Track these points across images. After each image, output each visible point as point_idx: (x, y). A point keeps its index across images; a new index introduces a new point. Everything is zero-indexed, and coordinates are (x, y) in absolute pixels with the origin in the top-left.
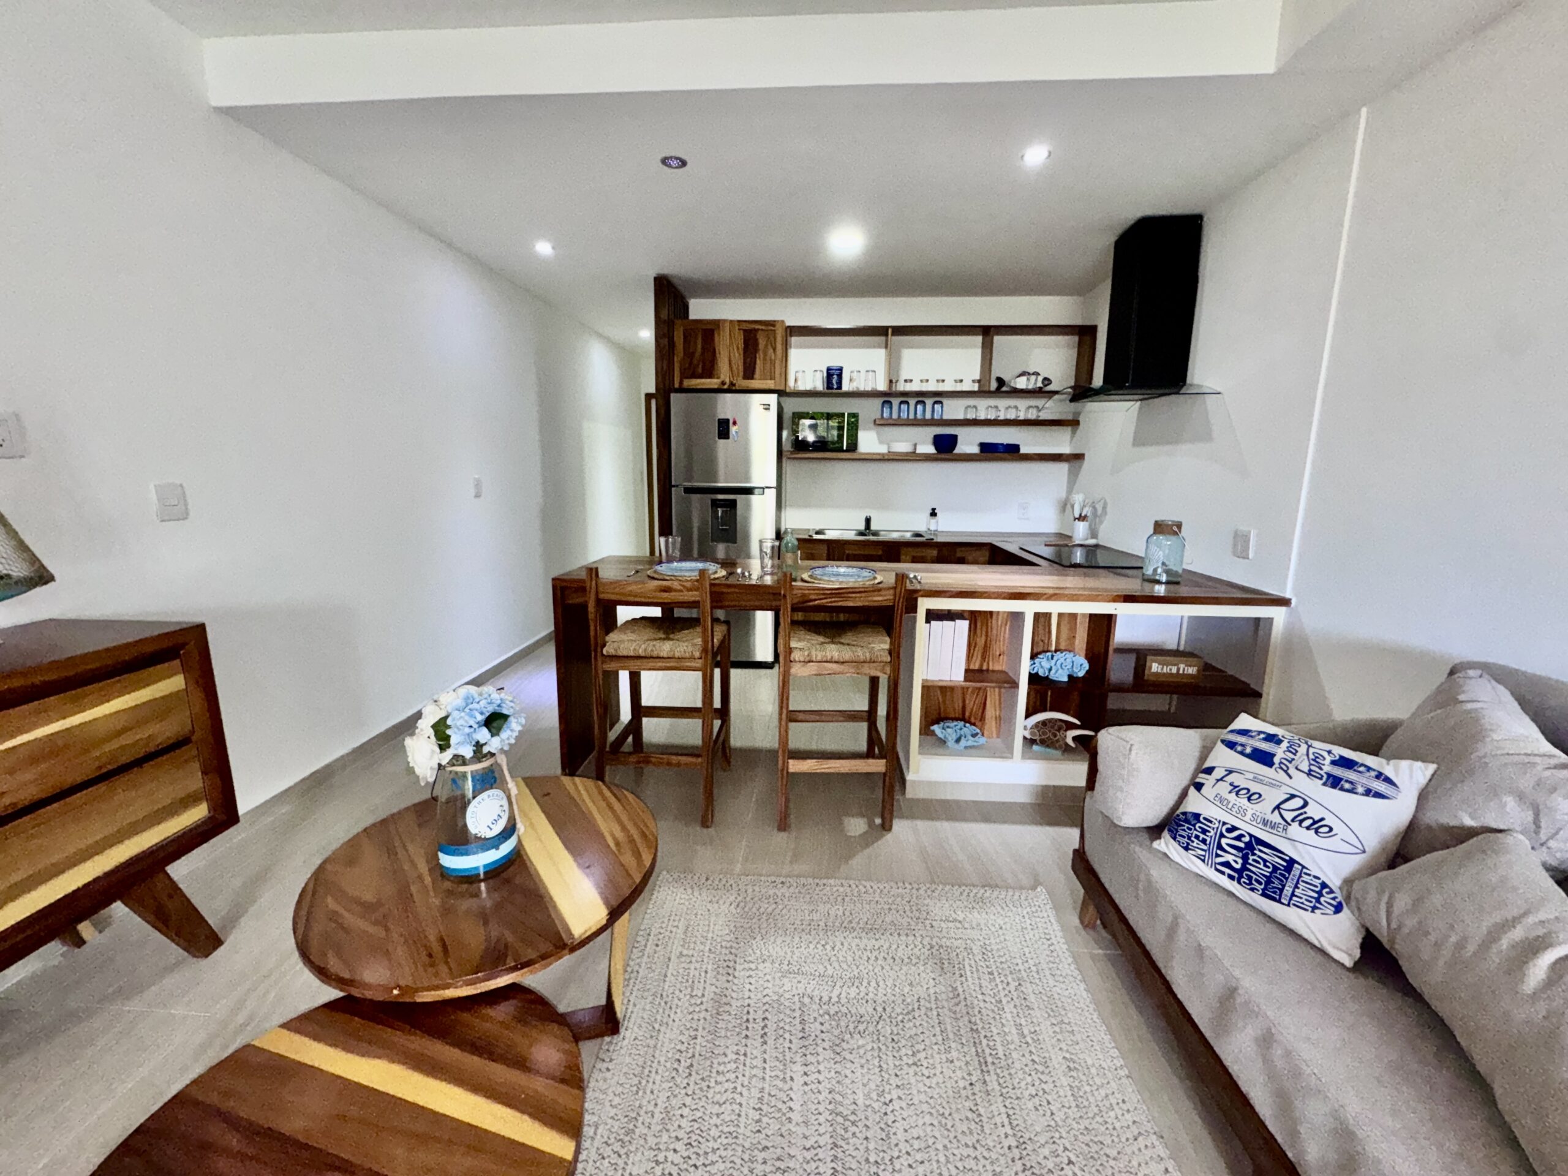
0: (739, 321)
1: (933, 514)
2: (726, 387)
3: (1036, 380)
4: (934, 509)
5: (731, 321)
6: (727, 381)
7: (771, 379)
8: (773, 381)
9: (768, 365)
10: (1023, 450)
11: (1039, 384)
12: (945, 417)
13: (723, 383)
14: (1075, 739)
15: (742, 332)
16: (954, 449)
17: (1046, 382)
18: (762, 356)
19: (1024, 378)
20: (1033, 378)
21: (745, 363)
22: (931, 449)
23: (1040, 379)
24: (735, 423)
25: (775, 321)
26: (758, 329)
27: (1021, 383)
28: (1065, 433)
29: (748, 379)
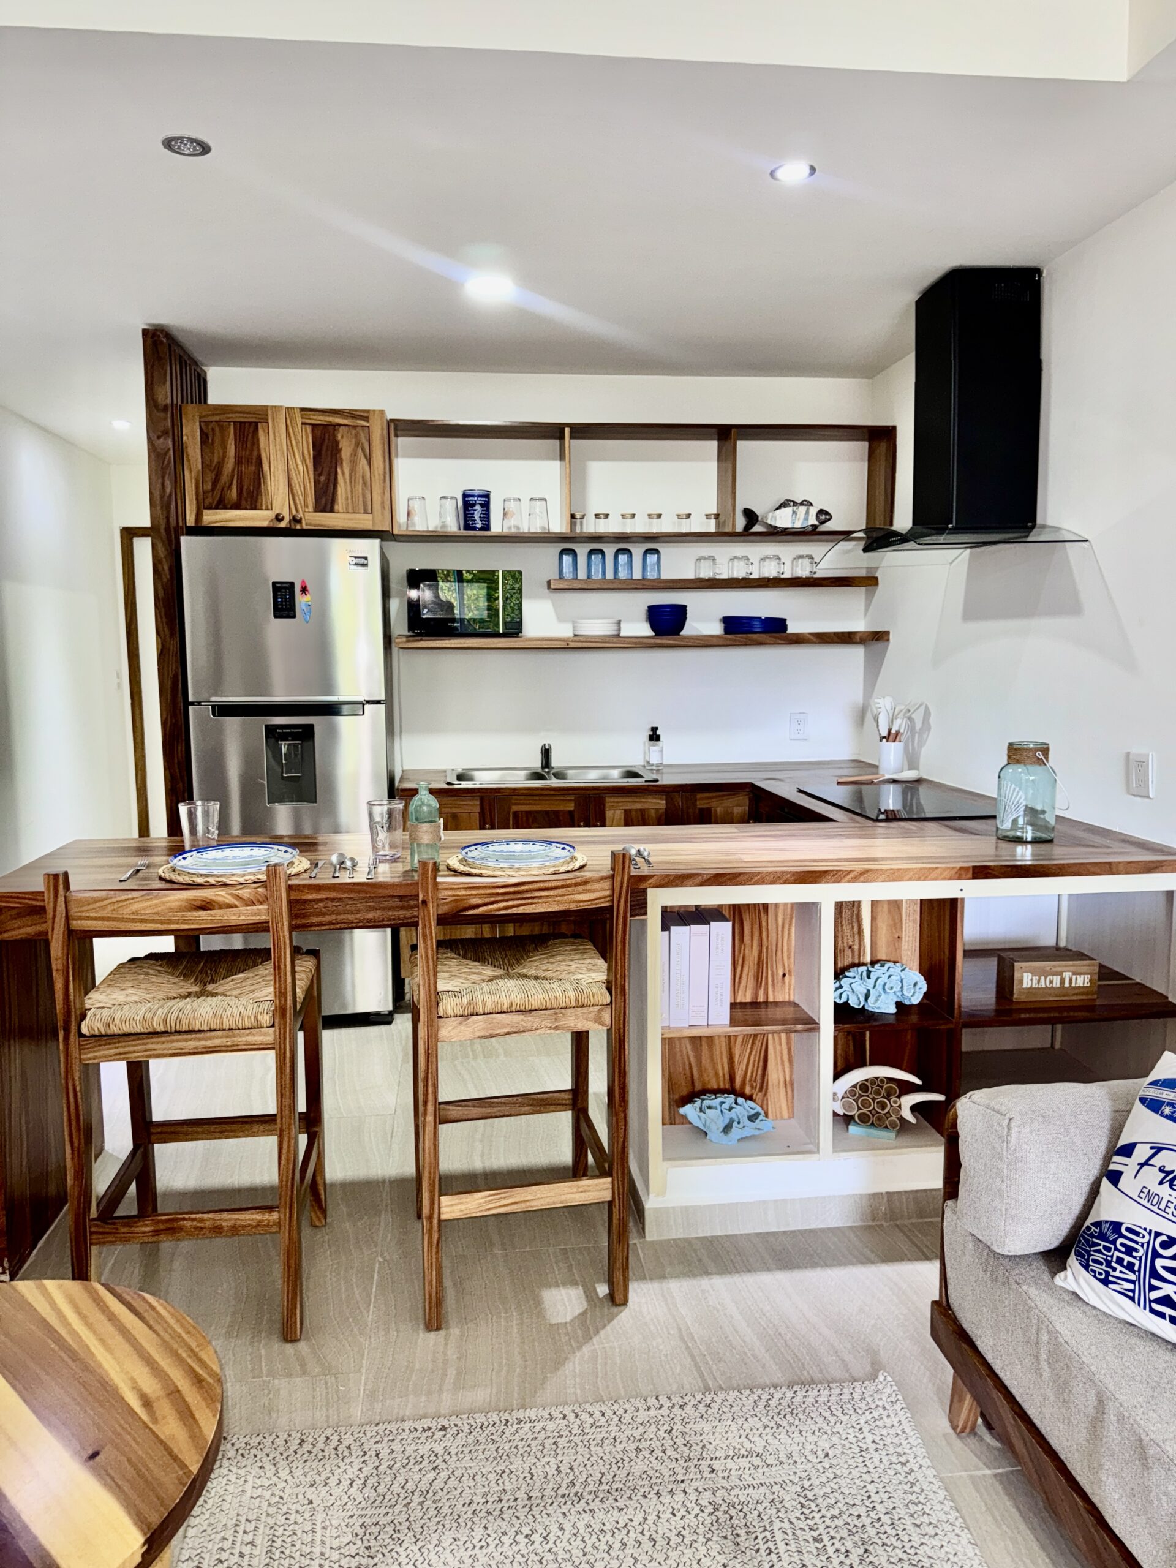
0: (302, 409)
1: (654, 737)
2: (283, 525)
3: (807, 512)
4: (654, 729)
5: (289, 410)
6: (286, 514)
7: (366, 512)
8: (370, 516)
9: (359, 487)
10: (791, 629)
11: (813, 521)
12: (664, 576)
13: (279, 518)
14: (914, 1108)
15: (309, 428)
16: (682, 628)
17: (823, 517)
18: (347, 471)
19: (788, 511)
20: (803, 509)
21: (317, 482)
22: (644, 630)
23: (813, 511)
24: (304, 590)
25: (368, 411)
26: (340, 425)
27: (784, 519)
28: (855, 597)
29: (323, 510)
